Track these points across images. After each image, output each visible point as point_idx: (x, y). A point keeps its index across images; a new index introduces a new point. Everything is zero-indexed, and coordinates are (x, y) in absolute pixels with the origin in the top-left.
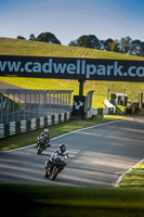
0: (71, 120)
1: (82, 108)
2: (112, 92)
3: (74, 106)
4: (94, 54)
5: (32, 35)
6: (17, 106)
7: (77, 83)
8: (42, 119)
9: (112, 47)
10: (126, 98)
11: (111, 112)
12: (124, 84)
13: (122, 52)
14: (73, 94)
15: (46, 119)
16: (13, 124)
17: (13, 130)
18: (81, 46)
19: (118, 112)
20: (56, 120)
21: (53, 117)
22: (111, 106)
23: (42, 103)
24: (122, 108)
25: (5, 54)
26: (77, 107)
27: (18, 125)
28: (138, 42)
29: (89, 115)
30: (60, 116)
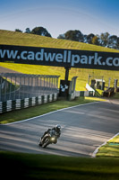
0: (57, 100)
1: (67, 90)
2: (92, 78)
3: (61, 89)
4: (78, 46)
5: (28, 29)
6: (13, 87)
7: (63, 69)
8: (34, 98)
9: (93, 41)
10: (104, 83)
11: (91, 95)
12: (102, 72)
13: (101, 45)
14: (60, 79)
15: (37, 99)
16: (9, 102)
17: (9, 107)
18: (68, 39)
19: (97, 95)
20: (46, 99)
21: (43, 97)
22: (91, 89)
23: (34, 85)
24: (100, 92)
25: (5, 44)
26: (63, 90)
27: (14, 103)
28: (115, 37)
29: (73, 97)
30: (49, 97)
